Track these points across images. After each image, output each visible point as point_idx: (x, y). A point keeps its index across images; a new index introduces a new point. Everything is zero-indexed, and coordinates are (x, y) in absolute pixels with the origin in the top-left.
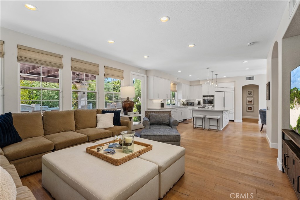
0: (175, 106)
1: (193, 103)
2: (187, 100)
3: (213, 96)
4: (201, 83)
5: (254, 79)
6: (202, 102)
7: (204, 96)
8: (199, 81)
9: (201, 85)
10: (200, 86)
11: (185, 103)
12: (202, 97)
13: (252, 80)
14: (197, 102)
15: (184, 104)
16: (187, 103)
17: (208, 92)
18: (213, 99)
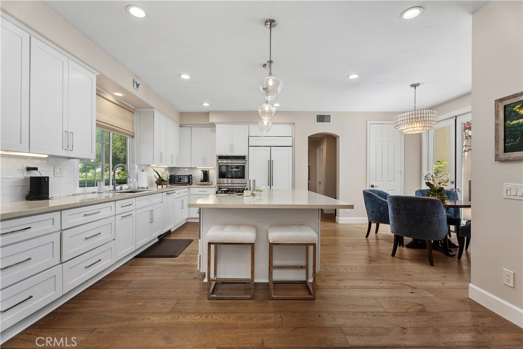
0: (125, 187)
1: (190, 177)
2: (171, 169)
3: (243, 158)
4: (212, 119)
5: (331, 120)
6: (213, 174)
7: (220, 157)
8: (207, 114)
9: (213, 125)
10: (209, 129)
11: (166, 176)
12: (215, 159)
13: (327, 122)
14: (199, 175)
15: (160, 182)
16: (171, 176)
17: (232, 147)
18: (243, 167)
